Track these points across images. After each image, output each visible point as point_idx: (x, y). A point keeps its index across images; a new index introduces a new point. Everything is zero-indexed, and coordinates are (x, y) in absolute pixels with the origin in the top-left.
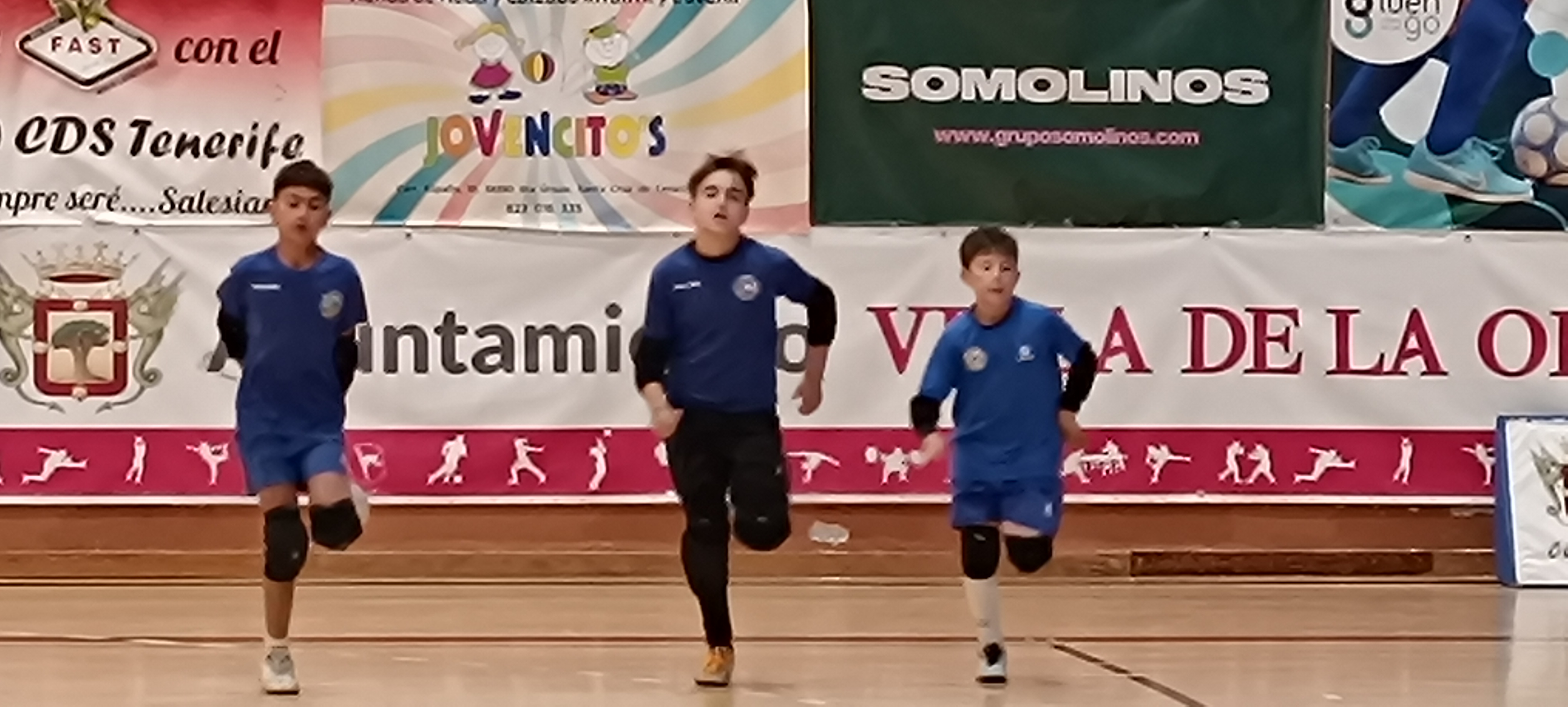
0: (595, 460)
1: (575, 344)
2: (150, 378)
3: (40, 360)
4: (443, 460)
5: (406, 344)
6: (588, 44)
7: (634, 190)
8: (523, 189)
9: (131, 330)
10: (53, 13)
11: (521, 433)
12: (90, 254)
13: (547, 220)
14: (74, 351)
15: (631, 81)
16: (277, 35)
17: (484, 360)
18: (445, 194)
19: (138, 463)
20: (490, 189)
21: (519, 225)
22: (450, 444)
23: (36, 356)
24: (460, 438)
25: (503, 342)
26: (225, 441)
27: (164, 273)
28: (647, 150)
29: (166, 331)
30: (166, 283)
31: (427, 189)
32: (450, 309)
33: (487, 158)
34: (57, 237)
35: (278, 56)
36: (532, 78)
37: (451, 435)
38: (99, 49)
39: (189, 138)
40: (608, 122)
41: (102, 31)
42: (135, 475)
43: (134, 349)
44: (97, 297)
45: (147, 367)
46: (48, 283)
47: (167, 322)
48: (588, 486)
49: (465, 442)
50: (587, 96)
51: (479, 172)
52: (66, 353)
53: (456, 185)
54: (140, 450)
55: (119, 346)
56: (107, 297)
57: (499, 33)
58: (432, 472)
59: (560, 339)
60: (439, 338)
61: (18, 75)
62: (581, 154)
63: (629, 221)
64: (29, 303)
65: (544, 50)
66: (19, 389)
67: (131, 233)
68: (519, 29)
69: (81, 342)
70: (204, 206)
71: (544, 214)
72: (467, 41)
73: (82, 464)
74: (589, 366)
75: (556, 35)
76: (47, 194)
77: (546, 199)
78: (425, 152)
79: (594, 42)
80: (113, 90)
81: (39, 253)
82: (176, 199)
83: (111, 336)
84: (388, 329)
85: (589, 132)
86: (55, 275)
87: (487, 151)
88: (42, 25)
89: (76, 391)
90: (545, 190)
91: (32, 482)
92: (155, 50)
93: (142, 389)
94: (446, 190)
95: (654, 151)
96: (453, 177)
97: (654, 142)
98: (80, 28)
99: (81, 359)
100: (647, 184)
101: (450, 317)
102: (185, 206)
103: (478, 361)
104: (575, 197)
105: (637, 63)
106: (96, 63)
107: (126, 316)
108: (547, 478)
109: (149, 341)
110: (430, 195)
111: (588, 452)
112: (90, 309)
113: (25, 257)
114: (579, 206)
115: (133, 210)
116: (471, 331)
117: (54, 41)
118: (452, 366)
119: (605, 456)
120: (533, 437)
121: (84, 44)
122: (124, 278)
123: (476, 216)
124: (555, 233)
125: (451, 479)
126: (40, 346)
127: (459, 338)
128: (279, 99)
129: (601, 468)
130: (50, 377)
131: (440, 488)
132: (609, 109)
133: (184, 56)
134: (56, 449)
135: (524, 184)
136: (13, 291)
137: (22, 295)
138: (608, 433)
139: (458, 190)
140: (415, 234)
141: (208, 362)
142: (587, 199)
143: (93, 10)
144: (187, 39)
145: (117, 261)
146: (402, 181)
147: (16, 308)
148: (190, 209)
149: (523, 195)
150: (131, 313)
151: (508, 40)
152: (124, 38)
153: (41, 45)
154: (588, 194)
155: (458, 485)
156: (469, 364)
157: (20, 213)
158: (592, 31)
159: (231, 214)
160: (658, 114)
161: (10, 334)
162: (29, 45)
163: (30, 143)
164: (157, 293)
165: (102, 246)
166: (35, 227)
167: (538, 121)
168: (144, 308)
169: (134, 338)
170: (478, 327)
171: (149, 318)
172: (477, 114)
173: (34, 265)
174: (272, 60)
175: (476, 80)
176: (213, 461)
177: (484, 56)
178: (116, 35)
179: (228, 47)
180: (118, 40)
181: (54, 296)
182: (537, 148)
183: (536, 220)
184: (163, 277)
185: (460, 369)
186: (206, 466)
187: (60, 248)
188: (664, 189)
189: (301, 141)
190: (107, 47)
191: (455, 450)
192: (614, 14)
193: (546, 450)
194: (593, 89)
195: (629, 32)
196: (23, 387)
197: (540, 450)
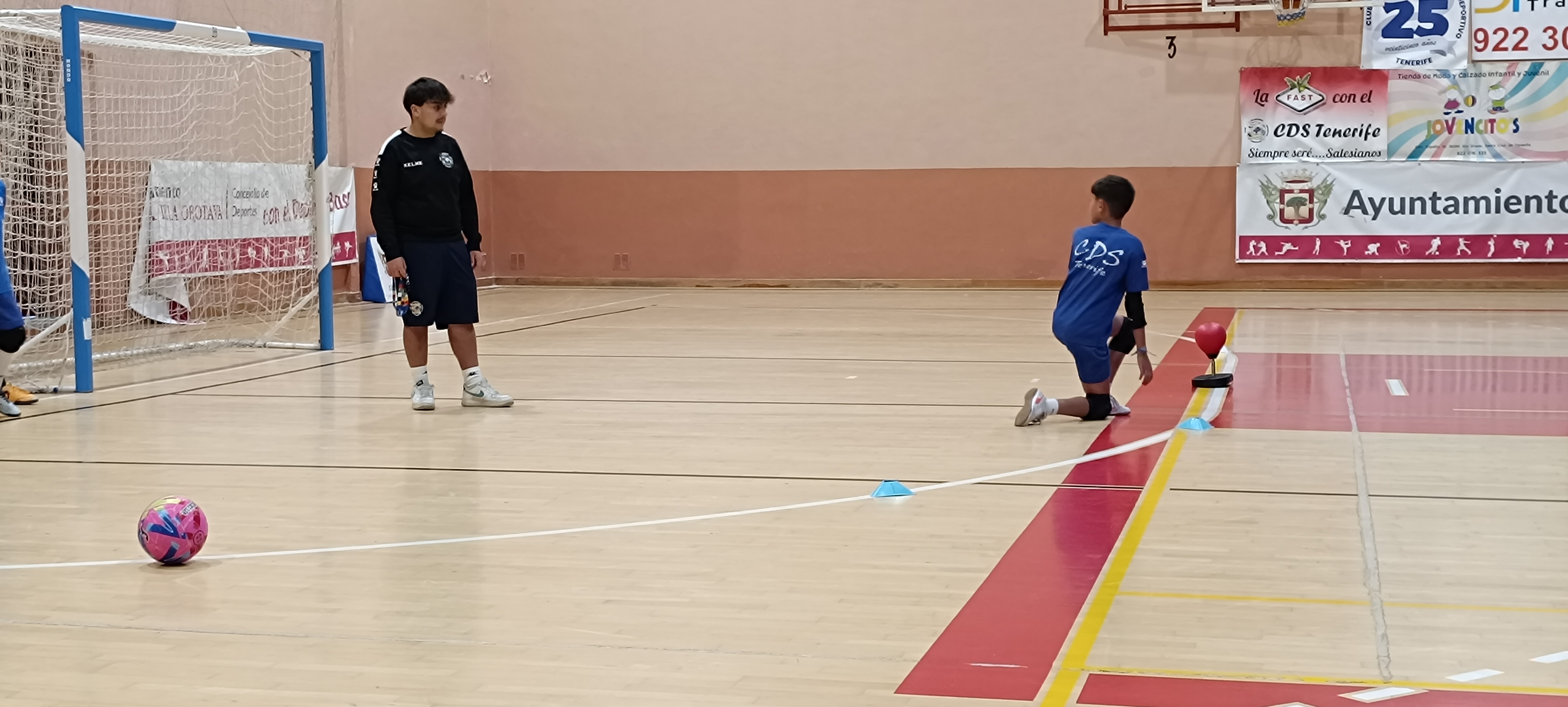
0: (1490, 246)
1: (1483, 203)
2: (1322, 217)
3: (1282, 211)
4: (1431, 246)
5: (1418, 204)
6: (1491, 92)
7: (1507, 146)
8: (1464, 146)
9: (1315, 200)
10: (1288, 86)
11: (1461, 236)
12: (1300, 172)
13: (1472, 157)
14: (1295, 208)
15: (1506, 105)
16: (1371, 92)
17: (1447, 209)
18: (1433, 149)
19: (1317, 247)
20: (1451, 146)
21: (1462, 159)
22: (1434, 240)
23: (1280, 209)
24: (1438, 238)
25: (1455, 202)
26: (1349, 239)
27: (1328, 179)
28: (1512, 131)
29: (1328, 200)
30: (1328, 183)
31: (1427, 147)
32: (1435, 191)
33: (1450, 135)
34: (1288, 167)
35: (1371, 99)
36: (1467, 104)
37: (1435, 237)
38: (1305, 99)
39: (1337, 130)
40: (1497, 121)
41: (1306, 92)
42: (1316, 253)
43: (1316, 207)
44: (1303, 188)
45: (1322, 212)
46: (1285, 184)
47: (1329, 197)
48: (1487, 255)
49: (1440, 239)
50: (1489, 111)
51: (1447, 140)
52: (1291, 208)
53: (1438, 145)
54: (1318, 243)
55: (1311, 206)
56: (1307, 188)
57: (1455, 89)
58: (1427, 250)
59: (1477, 202)
60: (1430, 202)
61: (1275, 109)
62: (1486, 132)
63: (1505, 157)
64: (1278, 191)
65: (1473, 95)
66: (1274, 222)
67: (1316, 165)
68: (1463, 87)
69: (1297, 204)
70: (1343, 155)
71: (1471, 155)
72: (1444, 91)
73: (1297, 248)
74: (1488, 211)
75: (1477, 89)
76: (1285, 151)
77: (1473, 150)
78: (1426, 134)
79: (1492, 91)
80: (1310, 114)
81: (1282, 173)
82: (1333, 152)
83: (1308, 202)
84: (1411, 199)
85: (1489, 125)
86: (1288, 180)
87: (1450, 132)
88: (1284, 91)
89: (1295, 222)
90: (1472, 146)
91: (1278, 255)
92: (1325, 99)
93: (1319, 221)
94: (1434, 147)
95: (1515, 131)
96: (1437, 142)
97: (1515, 128)
98: (1298, 91)
99: (1297, 211)
100: (1512, 144)
101: (1435, 194)
102: (1336, 155)
103: (1446, 210)
104: (1484, 149)
105: (1509, 98)
106: (1304, 104)
107: (1313, 195)
108: (1472, 253)
109: (1322, 204)
110: (1428, 150)
111: (1487, 243)
112: (1300, 193)
113: (1277, 174)
114: (1485, 152)
115: (1317, 156)
116: (1443, 199)
117: (1288, 96)
118: (1435, 211)
119: (1494, 245)
120: (1466, 238)
121: (1299, 97)
122: (1313, 181)
123: (1445, 156)
124: (1475, 162)
125: (1435, 253)
126: (1282, 206)
127: (1438, 202)
128: (1371, 115)
129: (1492, 249)
130: (1286, 217)
131: (1431, 256)
132: (1498, 116)
133: (1336, 100)
134: (1287, 243)
135: (1464, 144)
136: (1272, 187)
137: (1275, 188)
138: (1495, 236)
139: (1439, 147)
140: (1422, 164)
141: (1344, 211)
142: (1489, 150)
143: (1303, 85)
144: (1338, 94)
145: (1310, 175)
146: (1418, 144)
147: (1273, 193)
148: (1338, 156)
149: (1463, 149)
150: (1315, 194)
151: (1458, 91)
152: (1314, 95)
153: (1284, 98)
154: (1489, 148)
155: (1437, 255)
156: (1442, 211)
157: (1275, 158)
158: (1491, 87)
159: (1353, 157)
160: (1516, 117)
161: (1271, 202)
162: (1279, 98)
163: (1279, 133)
164: (1324, 187)
165: (1305, 170)
166: (1280, 164)
167: (1470, 121)
168: (1320, 192)
169: (1316, 203)
170: (1446, 197)
171: (1322, 196)
172: (1447, 119)
173: (1280, 177)
174: (1369, 101)
175: (1446, 106)
176: (1345, 247)
177: (1449, 97)
178: (1311, 93)
179: (1352, 97)
180: (1312, 95)
181: (1287, 188)
182: (1469, 131)
183: (1469, 157)
184: (1327, 181)
185: (1439, 213)
186: (1342, 249)
187: (1289, 171)
188: (1519, 145)
189: (1379, 130)
190: (1307, 98)
191: (1436, 243)
192: (1500, 80)
193: (1471, 243)
194: (1492, 109)
195: (1506, 87)
196: (1276, 221)
197: (1469, 242)
